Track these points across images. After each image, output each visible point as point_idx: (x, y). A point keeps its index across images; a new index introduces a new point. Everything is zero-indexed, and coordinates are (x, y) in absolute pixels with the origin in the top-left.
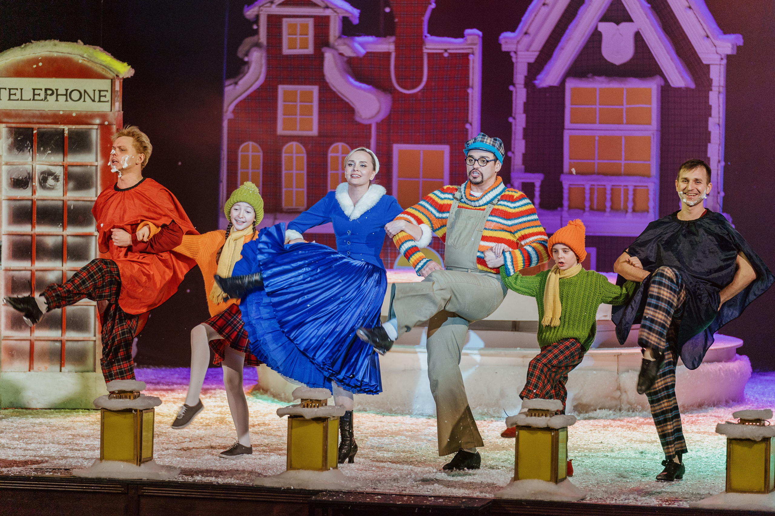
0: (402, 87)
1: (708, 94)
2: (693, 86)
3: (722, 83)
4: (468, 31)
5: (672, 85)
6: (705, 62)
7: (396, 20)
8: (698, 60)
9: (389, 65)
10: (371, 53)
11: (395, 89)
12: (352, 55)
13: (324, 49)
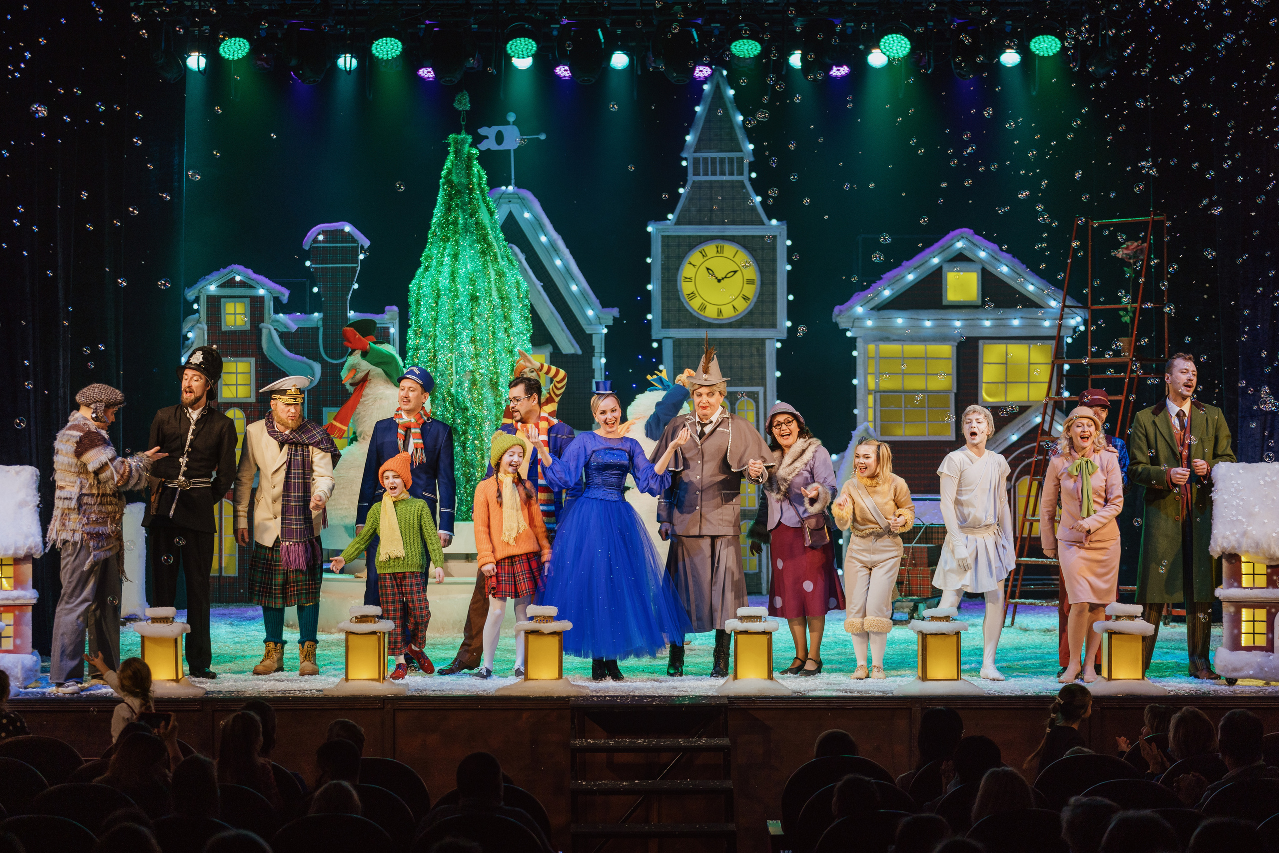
0: (329, 357)
1: (591, 359)
2: (580, 352)
3: (603, 351)
4: (387, 308)
5: (564, 352)
6: (588, 332)
7: (323, 299)
8: (582, 330)
9: (318, 338)
10: (301, 328)
11: (323, 359)
12: (286, 330)
13: (262, 325)
